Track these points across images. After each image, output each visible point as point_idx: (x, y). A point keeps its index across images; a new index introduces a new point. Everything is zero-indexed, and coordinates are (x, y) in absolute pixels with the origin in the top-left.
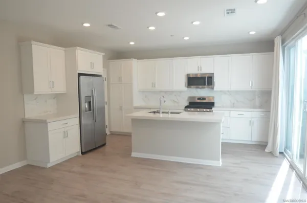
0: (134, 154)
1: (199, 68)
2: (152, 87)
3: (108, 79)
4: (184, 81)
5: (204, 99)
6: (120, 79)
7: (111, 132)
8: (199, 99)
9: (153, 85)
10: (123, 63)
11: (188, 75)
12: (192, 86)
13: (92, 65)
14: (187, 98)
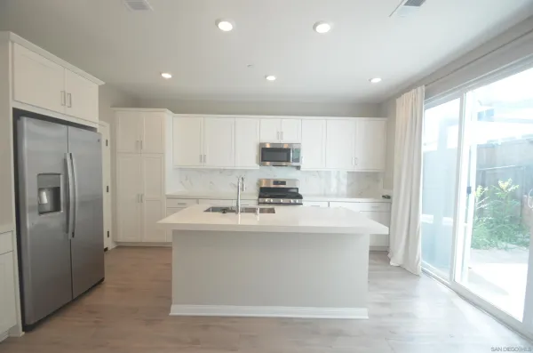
0: (177, 310)
1: (280, 134)
2: (201, 161)
3: (113, 143)
4: (254, 153)
5: (284, 183)
6: (139, 144)
7: (117, 243)
8: (276, 182)
9: (202, 158)
10: (145, 115)
11: (261, 144)
12: (268, 163)
13: (67, 99)
14: (255, 181)
